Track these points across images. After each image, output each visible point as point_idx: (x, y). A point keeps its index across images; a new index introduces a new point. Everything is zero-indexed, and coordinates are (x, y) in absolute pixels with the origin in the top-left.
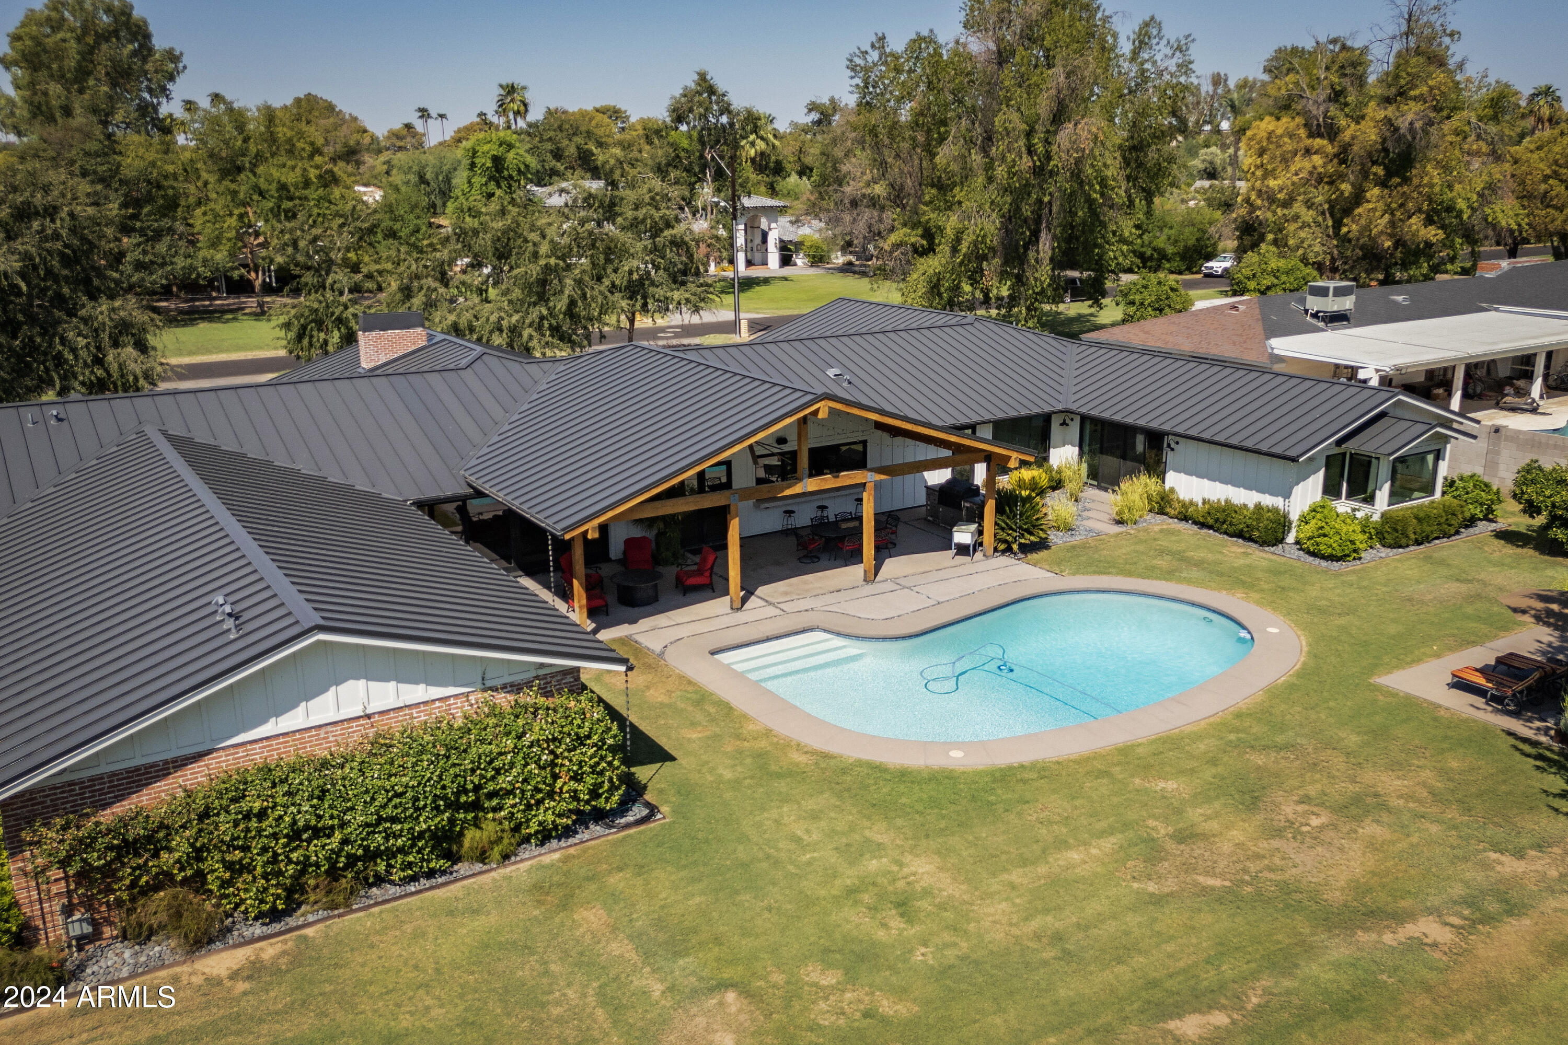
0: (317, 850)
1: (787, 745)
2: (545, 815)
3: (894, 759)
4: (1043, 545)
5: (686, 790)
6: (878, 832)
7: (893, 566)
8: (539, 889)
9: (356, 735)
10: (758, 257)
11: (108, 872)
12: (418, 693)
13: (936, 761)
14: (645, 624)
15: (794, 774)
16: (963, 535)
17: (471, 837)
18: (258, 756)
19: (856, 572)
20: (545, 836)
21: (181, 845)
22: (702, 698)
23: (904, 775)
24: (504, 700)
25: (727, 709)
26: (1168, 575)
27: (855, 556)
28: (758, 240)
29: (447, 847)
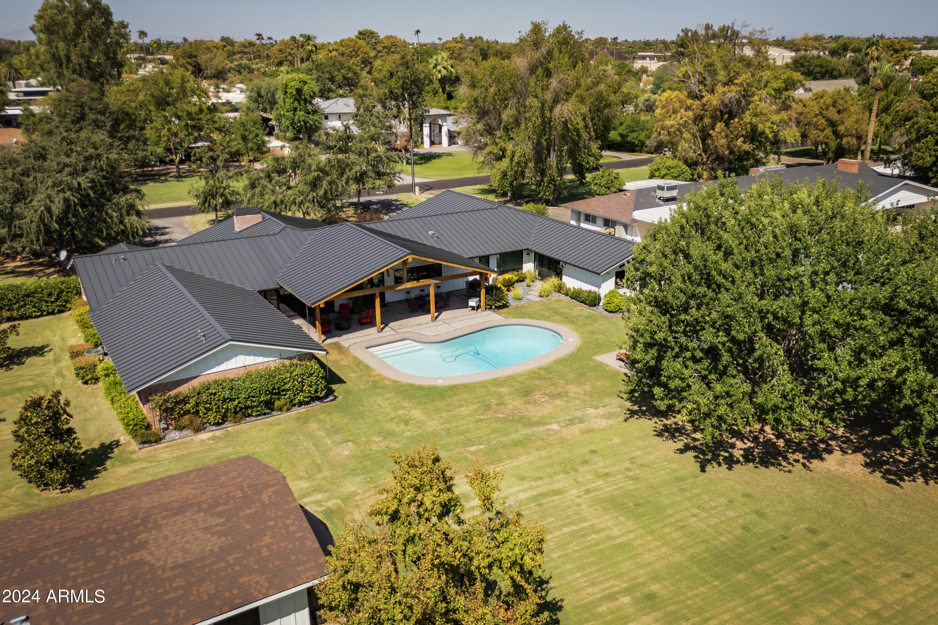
0: (231, 405)
1: (384, 378)
2: (300, 397)
3: (418, 383)
4: (505, 306)
5: (348, 392)
6: (406, 404)
8: (298, 419)
9: (242, 372)
10: (437, 140)
11: (172, 409)
12: (260, 359)
13: (432, 383)
14: (344, 337)
15: (386, 387)
16: (472, 303)
17: (277, 403)
18: (213, 377)
19: (427, 318)
20: (300, 404)
21: (192, 401)
22: (359, 363)
23: (420, 388)
24: (287, 362)
25: (367, 367)
28: (437, 131)
29: (269, 406)
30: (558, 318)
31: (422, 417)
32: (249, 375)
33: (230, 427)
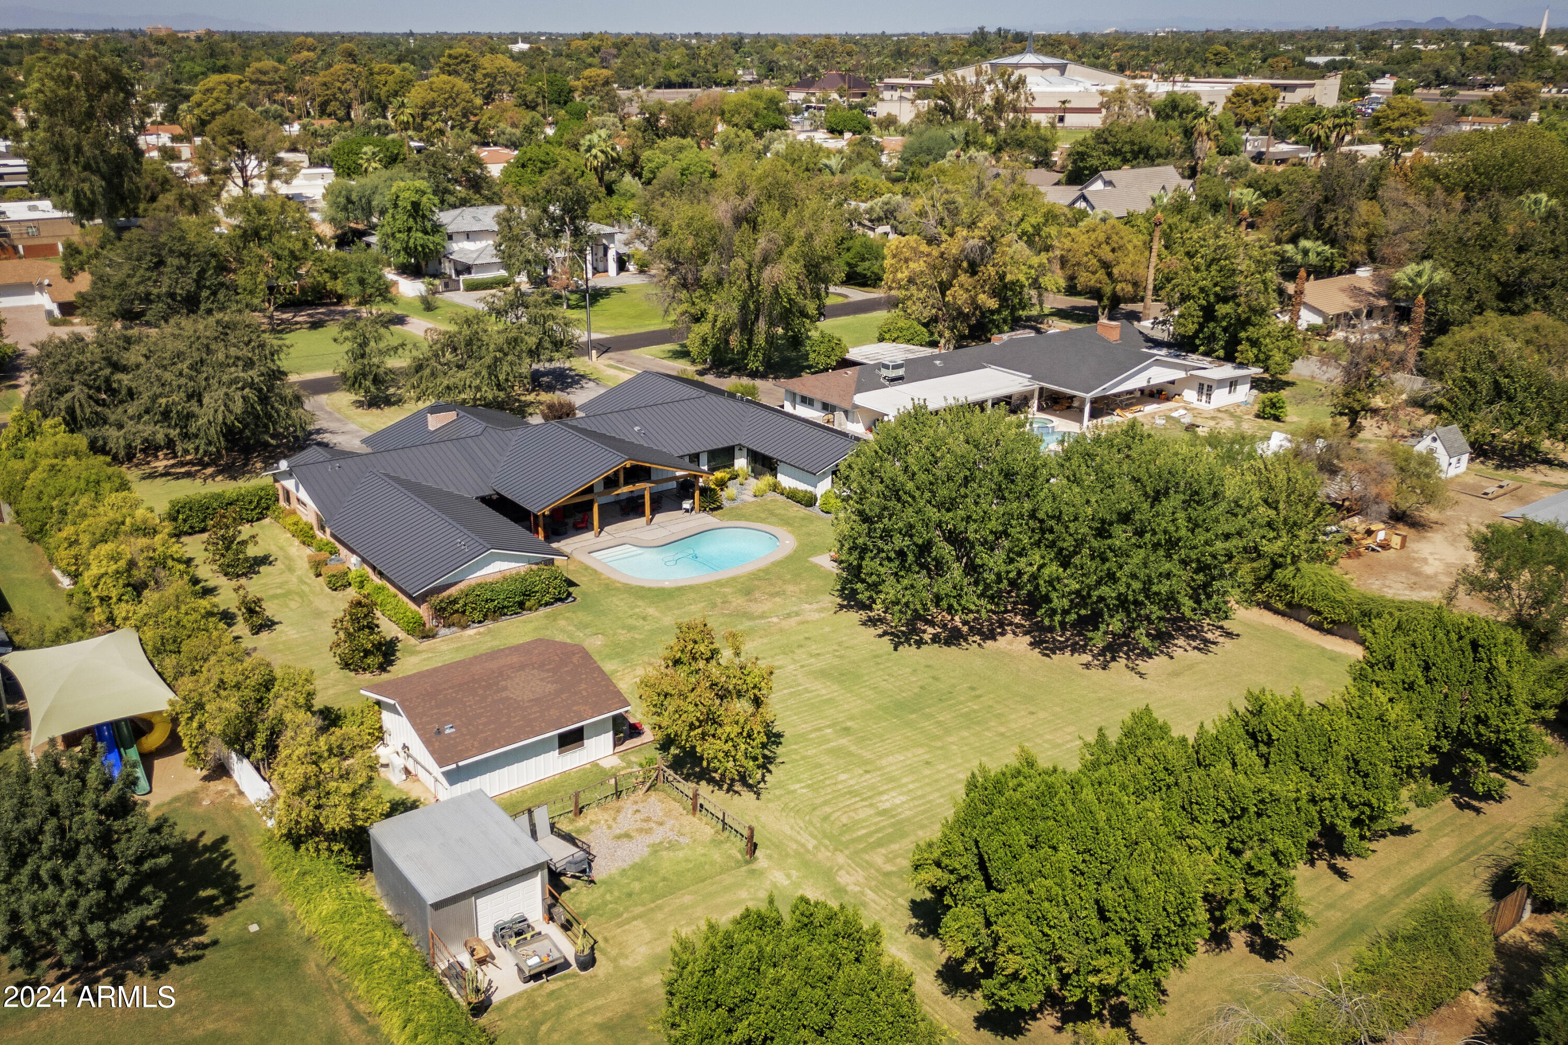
0: (491, 605)
1: (614, 582)
2: (547, 598)
3: (647, 585)
4: (719, 508)
5: (585, 594)
6: (640, 603)
7: (659, 517)
8: (547, 617)
9: (499, 576)
10: (601, 266)
11: (445, 609)
12: (513, 565)
13: (660, 585)
14: (563, 543)
15: (617, 589)
16: (687, 505)
17: (528, 604)
18: (473, 582)
19: (642, 521)
20: (547, 604)
21: (461, 602)
22: (587, 568)
23: (650, 589)
24: (534, 567)
25: (595, 571)
26: (763, 520)
27: (642, 514)
28: (601, 254)
29: (521, 605)
30: (773, 519)
31: (657, 614)
32: (505, 579)
33: (490, 625)
